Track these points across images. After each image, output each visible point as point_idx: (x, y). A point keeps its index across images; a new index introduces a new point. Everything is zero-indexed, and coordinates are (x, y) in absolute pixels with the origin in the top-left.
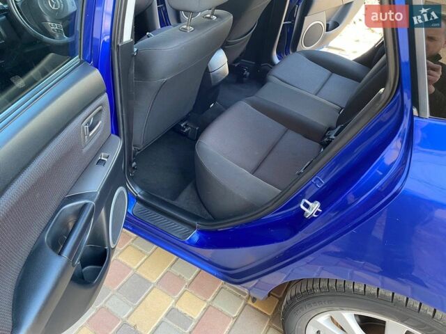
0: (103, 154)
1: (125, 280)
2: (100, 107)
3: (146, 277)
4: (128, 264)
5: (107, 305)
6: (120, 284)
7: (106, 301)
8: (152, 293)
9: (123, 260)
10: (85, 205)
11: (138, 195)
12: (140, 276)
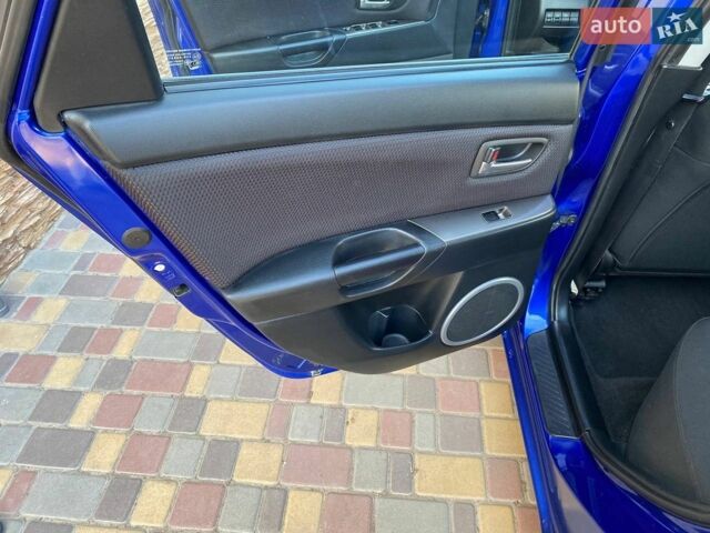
0: (506, 208)
1: (460, 413)
2: (545, 140)
3: (485, 437)
4: (484, 402)
5: (416, 418)
6: (452, 412)
7: (420, 412)
8: (470, 461)
9: (483, 393)
10: (416, 245)
11: (556, 323)
12: (480, 428)
